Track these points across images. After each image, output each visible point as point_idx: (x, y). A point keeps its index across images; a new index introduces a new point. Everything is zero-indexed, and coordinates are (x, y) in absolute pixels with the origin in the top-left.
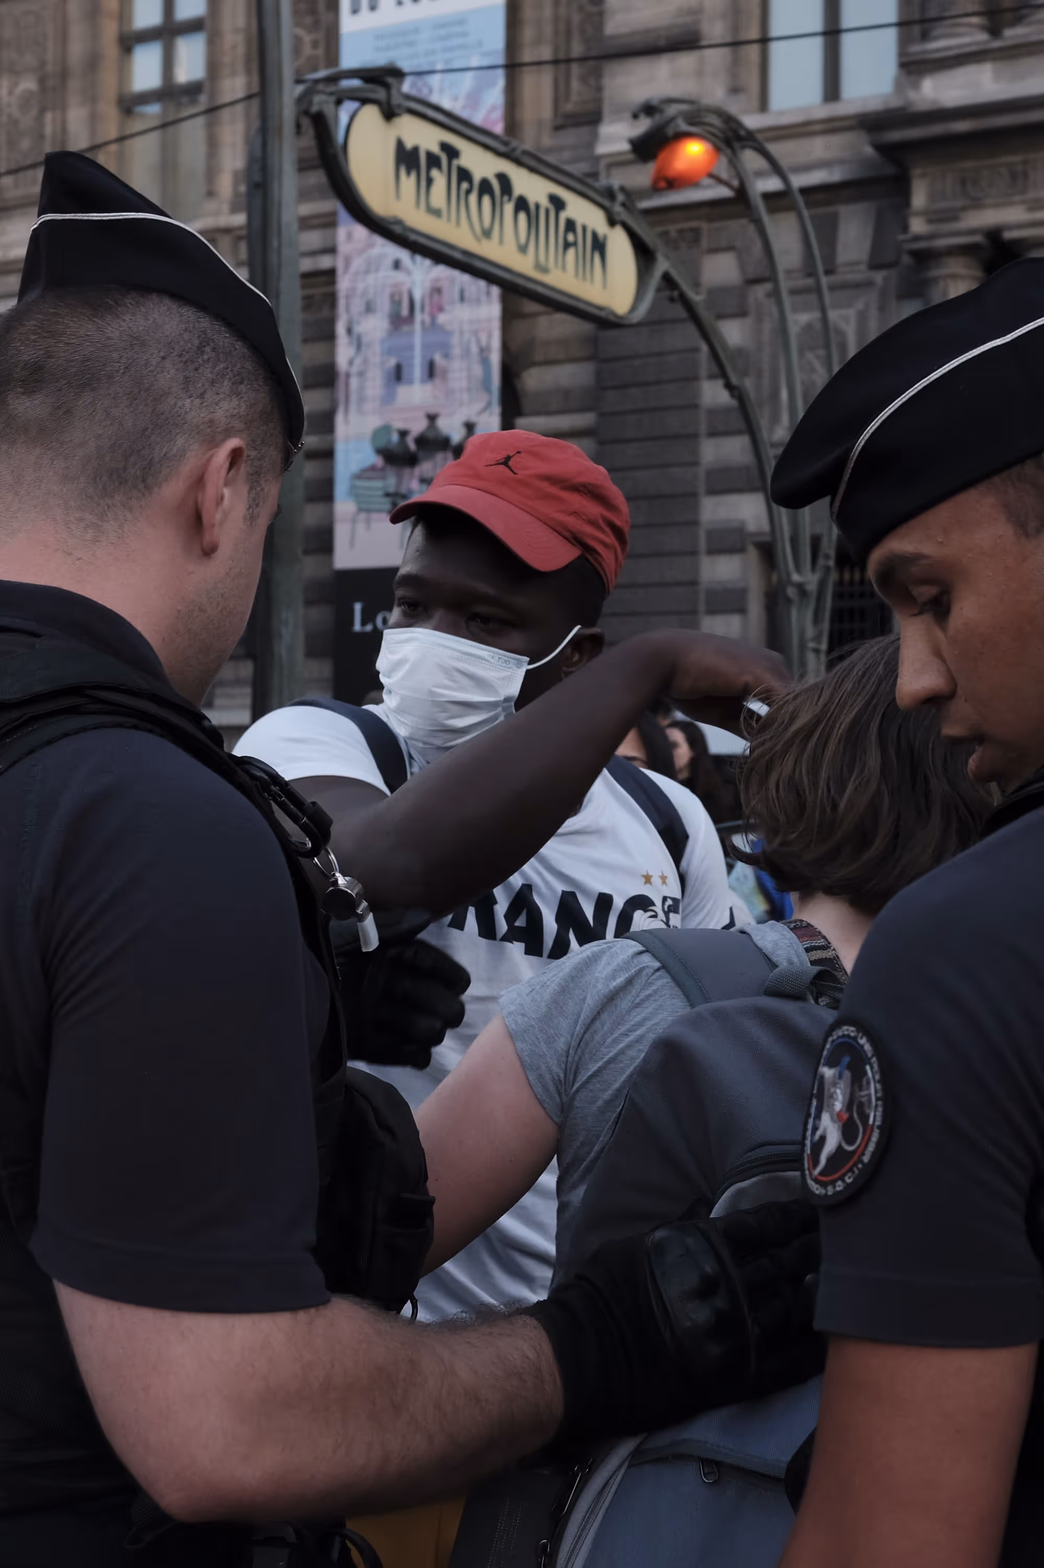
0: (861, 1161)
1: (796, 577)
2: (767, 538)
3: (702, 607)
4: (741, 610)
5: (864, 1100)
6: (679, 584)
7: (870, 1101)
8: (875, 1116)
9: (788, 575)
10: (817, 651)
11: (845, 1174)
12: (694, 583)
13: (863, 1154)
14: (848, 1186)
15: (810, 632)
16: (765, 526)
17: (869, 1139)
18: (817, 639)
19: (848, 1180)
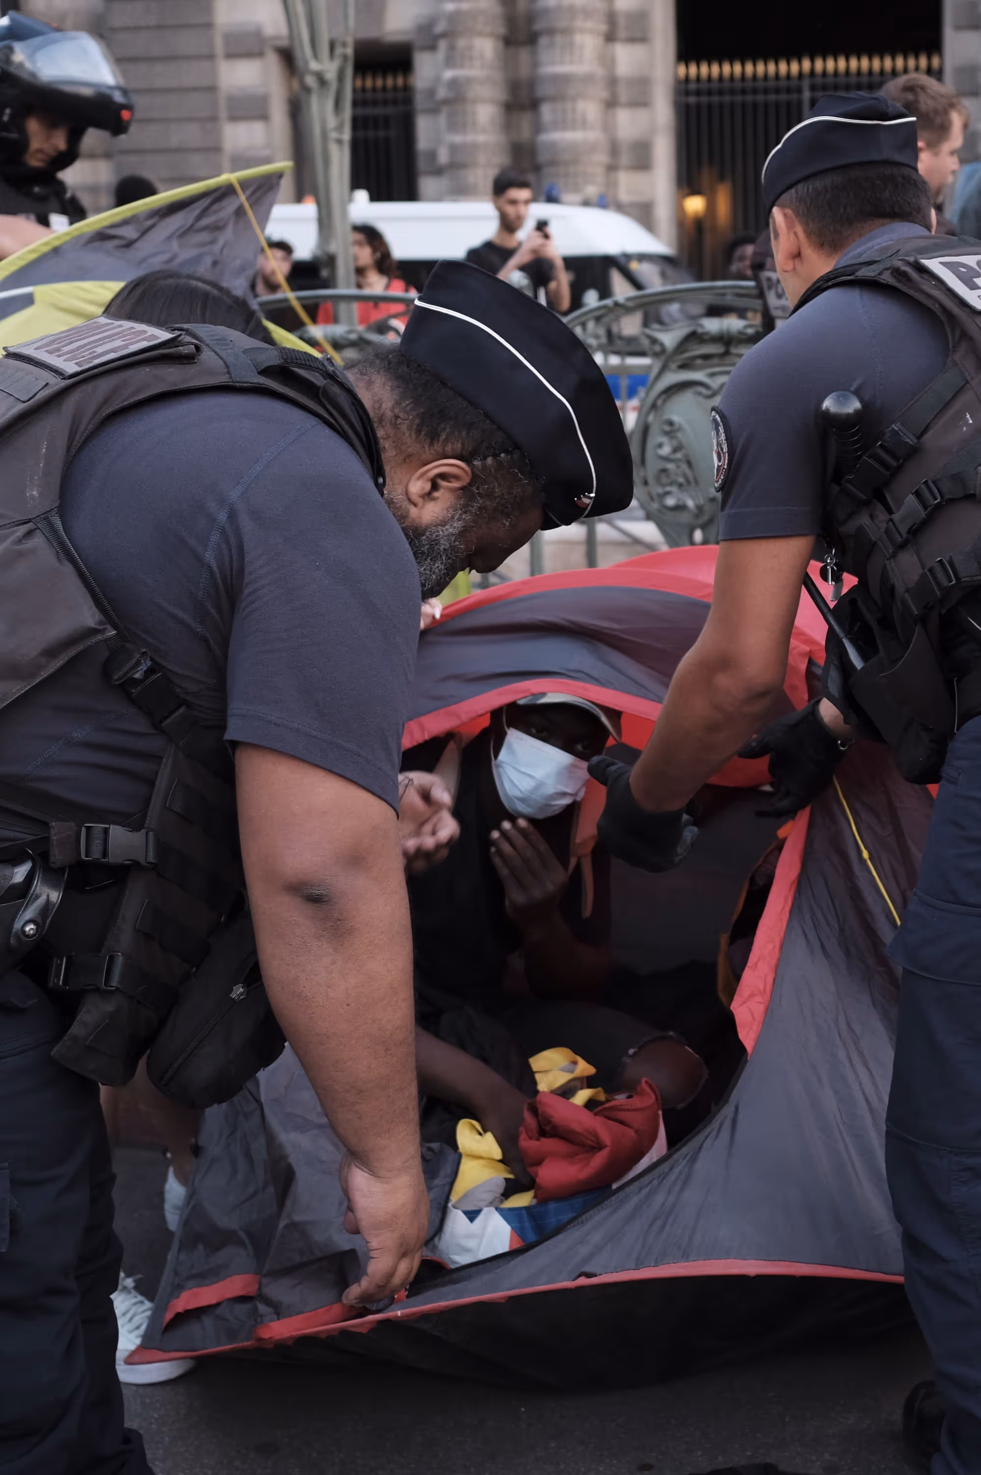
0: (724, 468)
1: (314, 66)
2: (285, 43)
3: (223, 114)
4: (264, 117)
5: (721, 442)
6: (195, 89)
7: (722, 442)
8: (725, 449)
9: (306, 63)
10: (339, 142)
11: (720, 477)
12: (212, 89)
13: (724, 465)
14: (722, 480)
15: (332, 121)
16: (284, 30)
17: (725, 459)
18: (340, 128)
19: (722, 478)
